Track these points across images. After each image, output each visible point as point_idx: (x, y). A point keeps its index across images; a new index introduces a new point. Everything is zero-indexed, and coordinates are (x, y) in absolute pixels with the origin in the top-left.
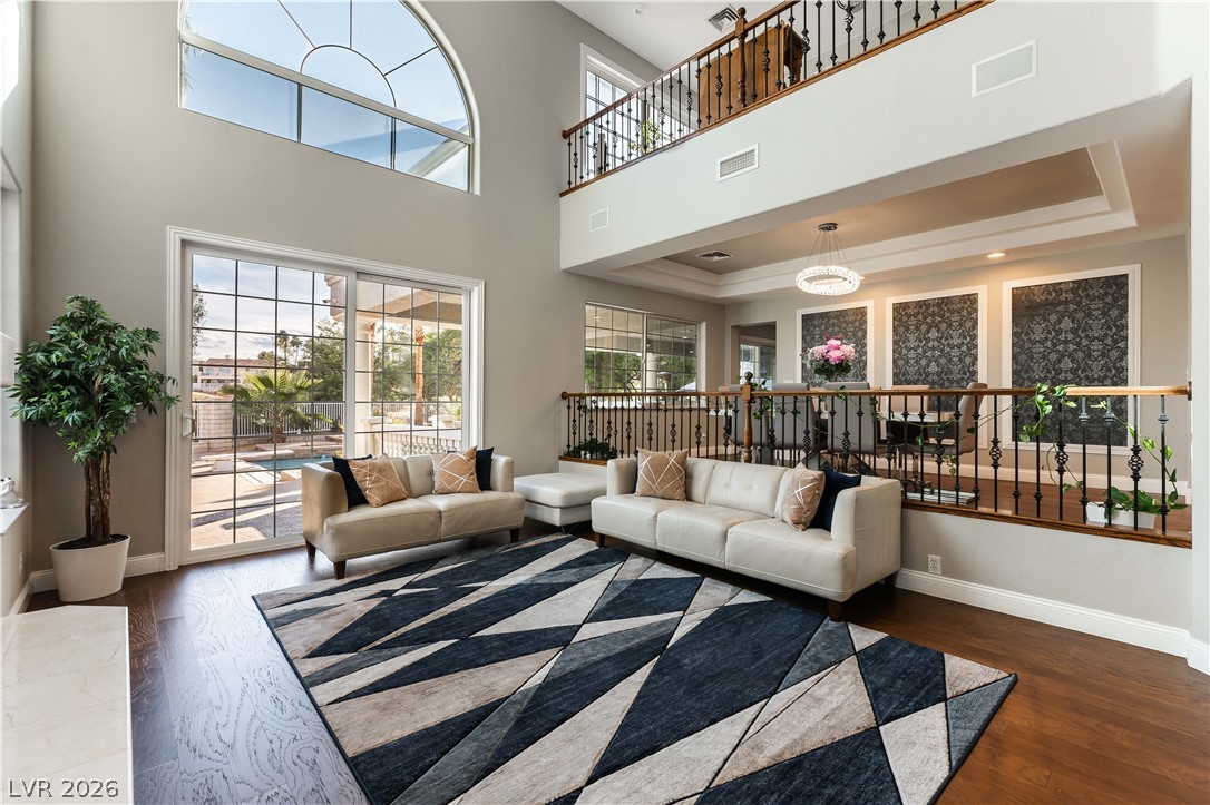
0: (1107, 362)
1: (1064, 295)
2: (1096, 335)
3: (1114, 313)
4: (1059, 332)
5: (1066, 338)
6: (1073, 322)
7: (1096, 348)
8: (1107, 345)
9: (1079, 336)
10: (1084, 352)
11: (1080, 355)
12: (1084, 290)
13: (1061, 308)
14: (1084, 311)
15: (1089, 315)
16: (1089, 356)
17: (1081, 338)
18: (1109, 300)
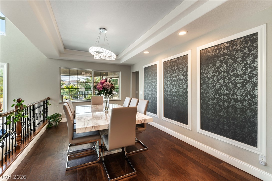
0: (245, 90)
1: (222, 51)
2: (239, 74)
3: (249, 59)
4: (220, 72)
5: (224, 75)
6: (227, 66)
7: (239, 81)
8: (245, 80)
9: (230, 75)
10: (233, 84)
11: (231, 86)
12: (233, 46)
13: (221, 59)
14: (233, 59)
15: (235, 61)
16: (235, 86)
17: (231, 76)
18: (246, 51)
